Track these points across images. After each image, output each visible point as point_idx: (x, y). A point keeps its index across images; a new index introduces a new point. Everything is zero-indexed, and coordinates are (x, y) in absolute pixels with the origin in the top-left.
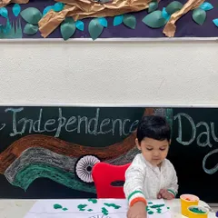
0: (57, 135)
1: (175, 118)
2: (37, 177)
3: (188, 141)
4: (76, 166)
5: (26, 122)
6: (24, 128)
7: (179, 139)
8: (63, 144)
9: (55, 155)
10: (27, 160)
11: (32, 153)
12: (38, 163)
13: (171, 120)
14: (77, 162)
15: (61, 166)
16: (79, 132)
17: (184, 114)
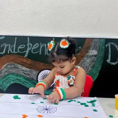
0: (26, 56)
1: (107, 46)
2: (13, 82)
3: (115, 62)
4: (38, 76)
5: (6, 46)
6: (5, 50)
7: (109, 61)
8: (29, 62)
9: (24, 68)
10: (6, 72)
11: (9, 67)
12: (13, 74)
13: (103, 47)
14: (39, 74)
15: (28, 76)
16: (40, 54)
17: (113, 43)
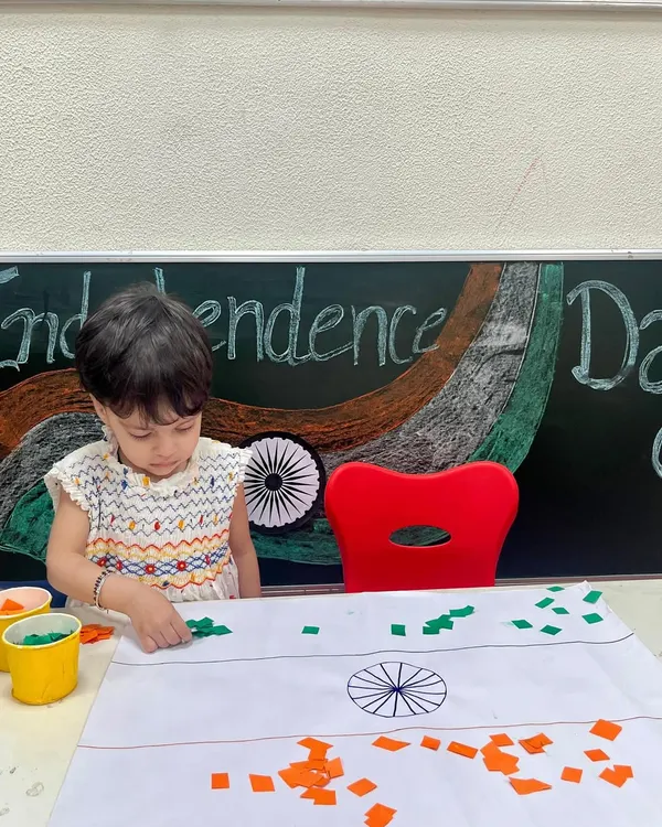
1: (572, 297)
5: (32, 320)
6: (26, 344)
7: (580, 372)
13: (558, 307)
16: (232, 355)
17: (602, 285)
